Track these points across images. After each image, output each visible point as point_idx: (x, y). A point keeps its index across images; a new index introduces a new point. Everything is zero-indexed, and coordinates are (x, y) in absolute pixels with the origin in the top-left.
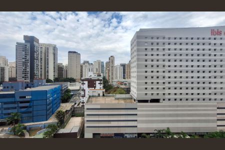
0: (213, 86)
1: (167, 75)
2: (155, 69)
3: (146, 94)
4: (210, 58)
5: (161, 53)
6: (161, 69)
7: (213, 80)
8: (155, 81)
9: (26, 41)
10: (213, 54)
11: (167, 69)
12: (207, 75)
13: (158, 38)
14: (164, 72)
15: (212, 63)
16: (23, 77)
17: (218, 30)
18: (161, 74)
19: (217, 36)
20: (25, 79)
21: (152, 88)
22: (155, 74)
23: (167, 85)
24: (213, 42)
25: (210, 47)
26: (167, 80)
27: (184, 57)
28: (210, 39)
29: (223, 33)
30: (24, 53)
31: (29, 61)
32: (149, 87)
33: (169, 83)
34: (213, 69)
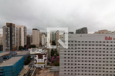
0: (106, 70)
1: (77, 63)
2: (70, 60)
3: (65, 74)
4: (104, 53)
5: (74, 50)
6: (74, 60)
7: (106, 67)
8: (70, 66)
9: (8, 26)
10: (106, 51)
11: (77, 59)
12: (102, 63)
13: (72, 42)
14: (76, 61)
15: (106, 57)
16: (6, 46)
17: (109, 37)
18: (74, 63)
19: (109, 41)
20: (8, 47)
21: (69, 71)
22: (70, 62)
23: (77, 69)
24: (106, 44)
25: (104, 47)
26: (77, 66)
27: (88, 53)
28: (104, 42)
29: (113, 39)
30: (6, 33)
31: (9, 37)
32: (67, 69)
33: (79, 68)
34: (106, 60)
